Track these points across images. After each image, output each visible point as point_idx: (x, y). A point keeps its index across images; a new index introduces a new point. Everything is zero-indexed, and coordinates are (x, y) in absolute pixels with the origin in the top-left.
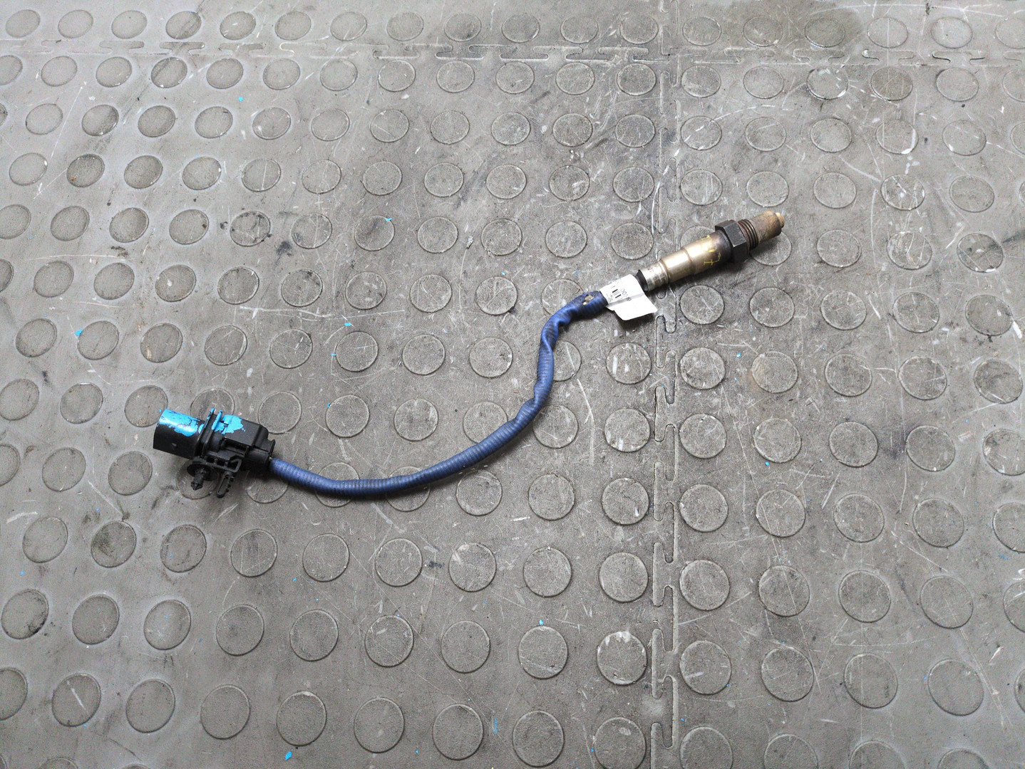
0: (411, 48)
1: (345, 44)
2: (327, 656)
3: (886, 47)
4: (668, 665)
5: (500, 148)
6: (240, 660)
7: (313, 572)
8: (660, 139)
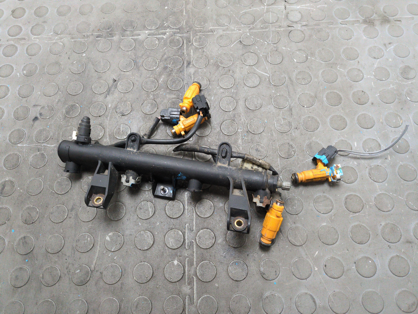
0: (86, 36)
1: (59, 36)
2: (56, 284)
3: (270, 23)
4: (192, 272)
5: (122, 73)
6: (20, 290)
7: (49, 250)
8: (185, 65)
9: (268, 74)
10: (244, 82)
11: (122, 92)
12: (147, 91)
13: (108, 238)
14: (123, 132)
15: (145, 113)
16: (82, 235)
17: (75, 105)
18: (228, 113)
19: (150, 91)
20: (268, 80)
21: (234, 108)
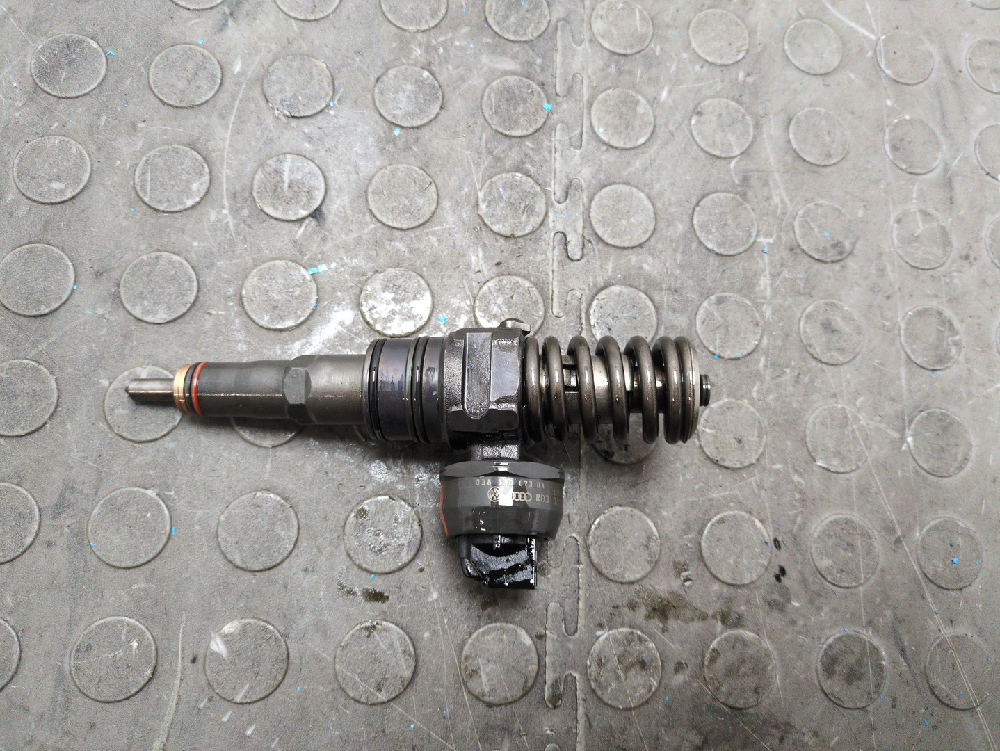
9: (872, 31)
10: (784, 50)
11: (292, 14)
12: (400, 24)
13: (218, 646)
14: (296, 189)
15: (389, 118)
16: (105, 625)
17: (81, 41)
18: (723, 162)
19: (412, 28)
20: (870, 54)
21: (746, 147)
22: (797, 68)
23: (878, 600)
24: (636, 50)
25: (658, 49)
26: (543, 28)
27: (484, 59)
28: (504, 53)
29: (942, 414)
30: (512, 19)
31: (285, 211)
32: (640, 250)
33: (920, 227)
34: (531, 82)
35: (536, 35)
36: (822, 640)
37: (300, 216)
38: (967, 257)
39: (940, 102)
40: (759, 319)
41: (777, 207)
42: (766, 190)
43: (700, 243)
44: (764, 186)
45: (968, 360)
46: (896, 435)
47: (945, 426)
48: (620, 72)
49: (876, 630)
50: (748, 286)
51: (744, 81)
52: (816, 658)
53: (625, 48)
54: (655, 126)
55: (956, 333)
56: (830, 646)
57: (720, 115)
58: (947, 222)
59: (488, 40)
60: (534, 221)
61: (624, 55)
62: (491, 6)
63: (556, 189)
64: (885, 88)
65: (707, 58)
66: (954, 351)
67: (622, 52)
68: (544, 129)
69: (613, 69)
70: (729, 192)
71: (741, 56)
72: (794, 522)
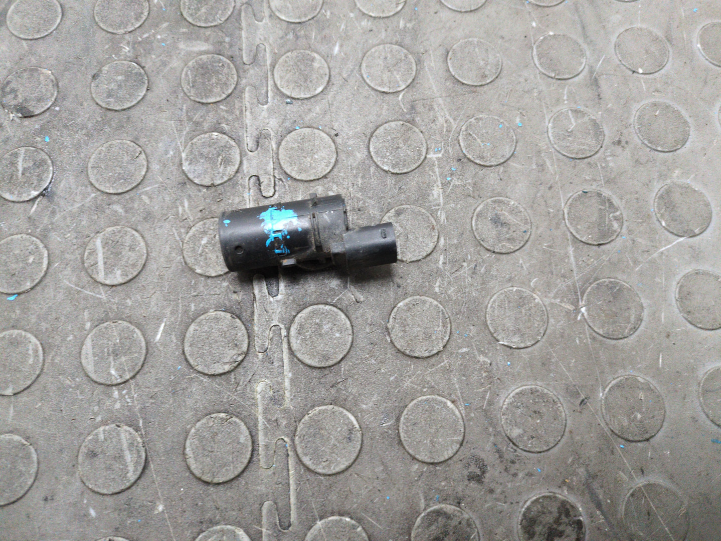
22: (450, 9)
23: (570, 460)
24: (309, 17)
25: (328, 13)
26: (229, 13)
27: (182, 46)
28: (198, 38)
29: (610, 282)
30: (203, 10)
31: (20, 194)
32: (325, 181)
33: (573, 123)
34: (221, 57)
35: (223, 19)
36: (521, 504)
37: (32, 197)
38: (619, 142)
39: (579, 17)
40: (434, 223)
41: (443, 126)
42: (432, 113)
43: (377, 166)
44: (429, 110)
45: (630, 232)
46: (571, 308)
47: (615, 292)
48: (297, 37)
49: (570, 488)
50: (423, 195)
51: (405, 27)
52: (516, 522)
53: (300, 18)
54: (330, 76)
55: (617, 209)
56: (528, 509)
57: (386, 58)
58: (597, 115)
59: (184, 30)
60: (231, 170)
61: (300, 23)
62: (184, 3)
63: (249, 141)
64: (530, 13)
65: (371, 14)
66: (616, 225)
67: (298, 21)
68: (236, 93)
69: (291, 36)
70: (400, 120)
71: (400, 7)
72: (483, 398)
